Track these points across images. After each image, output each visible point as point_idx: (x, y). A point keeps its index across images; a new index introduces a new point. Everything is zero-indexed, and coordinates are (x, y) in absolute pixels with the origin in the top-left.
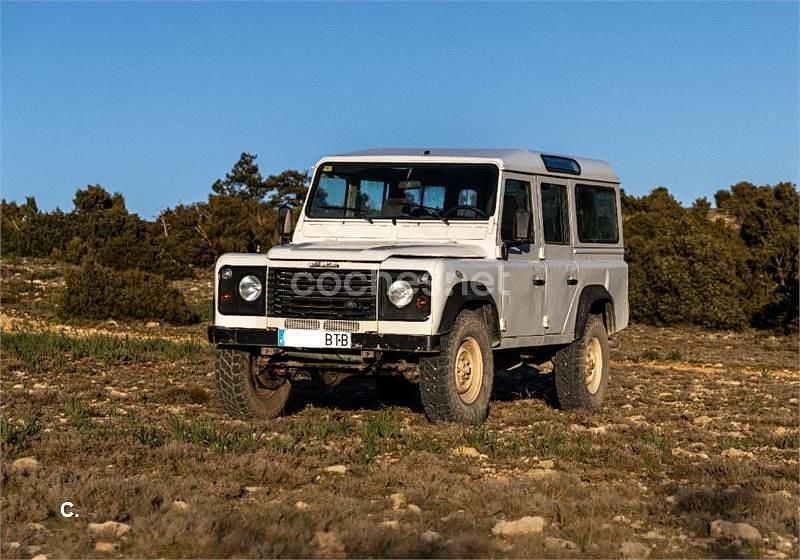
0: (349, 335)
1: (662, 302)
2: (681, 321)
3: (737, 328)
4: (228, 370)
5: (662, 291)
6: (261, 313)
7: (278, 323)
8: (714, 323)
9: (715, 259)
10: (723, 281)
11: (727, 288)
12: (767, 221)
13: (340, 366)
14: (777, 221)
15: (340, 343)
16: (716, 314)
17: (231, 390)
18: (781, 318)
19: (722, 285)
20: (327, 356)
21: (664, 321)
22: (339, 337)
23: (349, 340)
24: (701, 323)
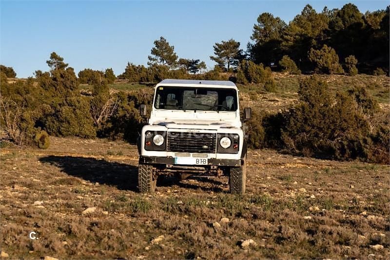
0: (207, 160)
1: (62, 126)
2: (70, 135)
3: (93, 138)
4: (145, 173)
5: (62, 122)
6: (165, 150)
7: (172, 154)
8: (84, 136)
9: (84, 108)
10: (87, 118)
11: (89, 121)
12: (58, 87)
13: (194, 171)
14: (62, 88)
15: (202, 163)
16: (85, 132)
17: (145, 182)
18: (112, 134)
19: (87, 119)
20: (190, 168)
21: (62, 135)
22: (202, 160)
23: (207, 162)
24: (78, 136)
